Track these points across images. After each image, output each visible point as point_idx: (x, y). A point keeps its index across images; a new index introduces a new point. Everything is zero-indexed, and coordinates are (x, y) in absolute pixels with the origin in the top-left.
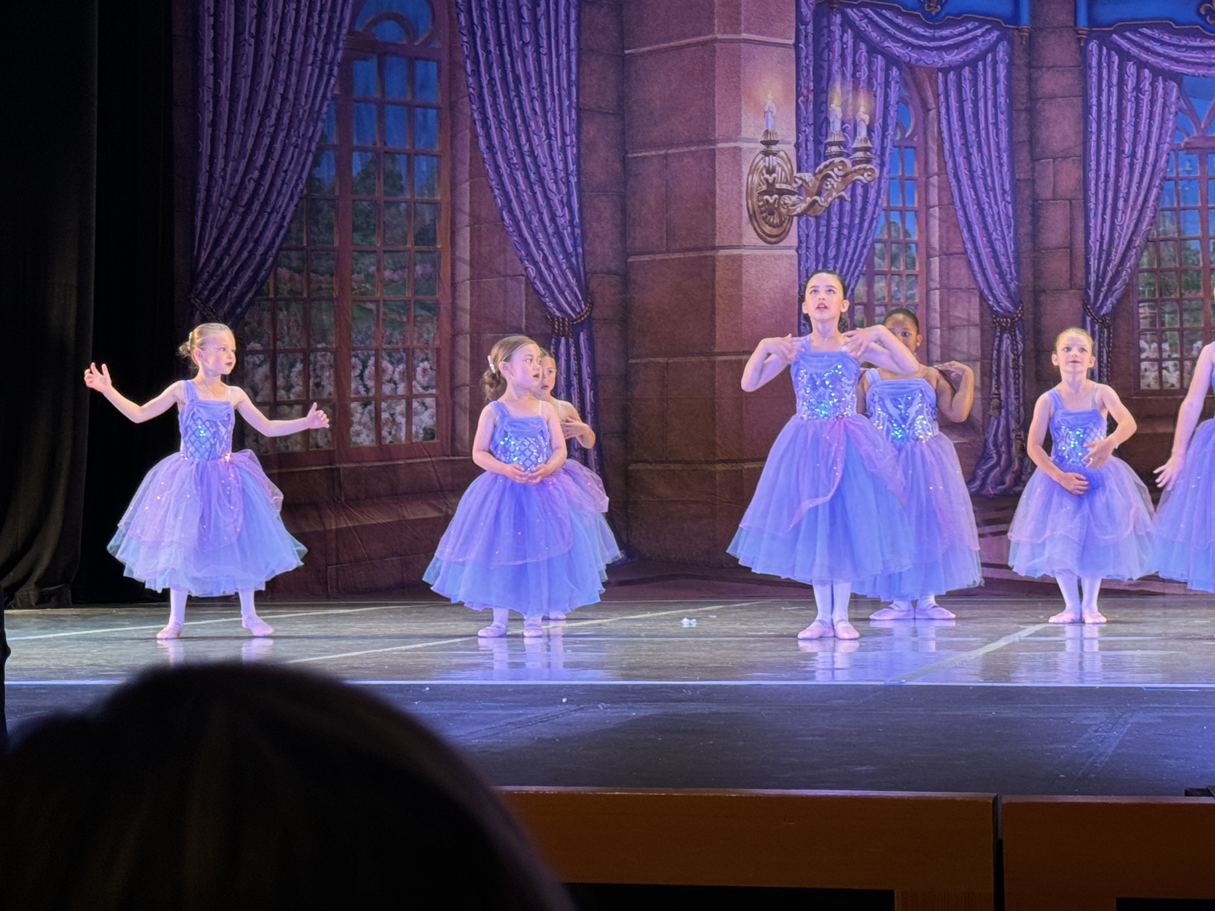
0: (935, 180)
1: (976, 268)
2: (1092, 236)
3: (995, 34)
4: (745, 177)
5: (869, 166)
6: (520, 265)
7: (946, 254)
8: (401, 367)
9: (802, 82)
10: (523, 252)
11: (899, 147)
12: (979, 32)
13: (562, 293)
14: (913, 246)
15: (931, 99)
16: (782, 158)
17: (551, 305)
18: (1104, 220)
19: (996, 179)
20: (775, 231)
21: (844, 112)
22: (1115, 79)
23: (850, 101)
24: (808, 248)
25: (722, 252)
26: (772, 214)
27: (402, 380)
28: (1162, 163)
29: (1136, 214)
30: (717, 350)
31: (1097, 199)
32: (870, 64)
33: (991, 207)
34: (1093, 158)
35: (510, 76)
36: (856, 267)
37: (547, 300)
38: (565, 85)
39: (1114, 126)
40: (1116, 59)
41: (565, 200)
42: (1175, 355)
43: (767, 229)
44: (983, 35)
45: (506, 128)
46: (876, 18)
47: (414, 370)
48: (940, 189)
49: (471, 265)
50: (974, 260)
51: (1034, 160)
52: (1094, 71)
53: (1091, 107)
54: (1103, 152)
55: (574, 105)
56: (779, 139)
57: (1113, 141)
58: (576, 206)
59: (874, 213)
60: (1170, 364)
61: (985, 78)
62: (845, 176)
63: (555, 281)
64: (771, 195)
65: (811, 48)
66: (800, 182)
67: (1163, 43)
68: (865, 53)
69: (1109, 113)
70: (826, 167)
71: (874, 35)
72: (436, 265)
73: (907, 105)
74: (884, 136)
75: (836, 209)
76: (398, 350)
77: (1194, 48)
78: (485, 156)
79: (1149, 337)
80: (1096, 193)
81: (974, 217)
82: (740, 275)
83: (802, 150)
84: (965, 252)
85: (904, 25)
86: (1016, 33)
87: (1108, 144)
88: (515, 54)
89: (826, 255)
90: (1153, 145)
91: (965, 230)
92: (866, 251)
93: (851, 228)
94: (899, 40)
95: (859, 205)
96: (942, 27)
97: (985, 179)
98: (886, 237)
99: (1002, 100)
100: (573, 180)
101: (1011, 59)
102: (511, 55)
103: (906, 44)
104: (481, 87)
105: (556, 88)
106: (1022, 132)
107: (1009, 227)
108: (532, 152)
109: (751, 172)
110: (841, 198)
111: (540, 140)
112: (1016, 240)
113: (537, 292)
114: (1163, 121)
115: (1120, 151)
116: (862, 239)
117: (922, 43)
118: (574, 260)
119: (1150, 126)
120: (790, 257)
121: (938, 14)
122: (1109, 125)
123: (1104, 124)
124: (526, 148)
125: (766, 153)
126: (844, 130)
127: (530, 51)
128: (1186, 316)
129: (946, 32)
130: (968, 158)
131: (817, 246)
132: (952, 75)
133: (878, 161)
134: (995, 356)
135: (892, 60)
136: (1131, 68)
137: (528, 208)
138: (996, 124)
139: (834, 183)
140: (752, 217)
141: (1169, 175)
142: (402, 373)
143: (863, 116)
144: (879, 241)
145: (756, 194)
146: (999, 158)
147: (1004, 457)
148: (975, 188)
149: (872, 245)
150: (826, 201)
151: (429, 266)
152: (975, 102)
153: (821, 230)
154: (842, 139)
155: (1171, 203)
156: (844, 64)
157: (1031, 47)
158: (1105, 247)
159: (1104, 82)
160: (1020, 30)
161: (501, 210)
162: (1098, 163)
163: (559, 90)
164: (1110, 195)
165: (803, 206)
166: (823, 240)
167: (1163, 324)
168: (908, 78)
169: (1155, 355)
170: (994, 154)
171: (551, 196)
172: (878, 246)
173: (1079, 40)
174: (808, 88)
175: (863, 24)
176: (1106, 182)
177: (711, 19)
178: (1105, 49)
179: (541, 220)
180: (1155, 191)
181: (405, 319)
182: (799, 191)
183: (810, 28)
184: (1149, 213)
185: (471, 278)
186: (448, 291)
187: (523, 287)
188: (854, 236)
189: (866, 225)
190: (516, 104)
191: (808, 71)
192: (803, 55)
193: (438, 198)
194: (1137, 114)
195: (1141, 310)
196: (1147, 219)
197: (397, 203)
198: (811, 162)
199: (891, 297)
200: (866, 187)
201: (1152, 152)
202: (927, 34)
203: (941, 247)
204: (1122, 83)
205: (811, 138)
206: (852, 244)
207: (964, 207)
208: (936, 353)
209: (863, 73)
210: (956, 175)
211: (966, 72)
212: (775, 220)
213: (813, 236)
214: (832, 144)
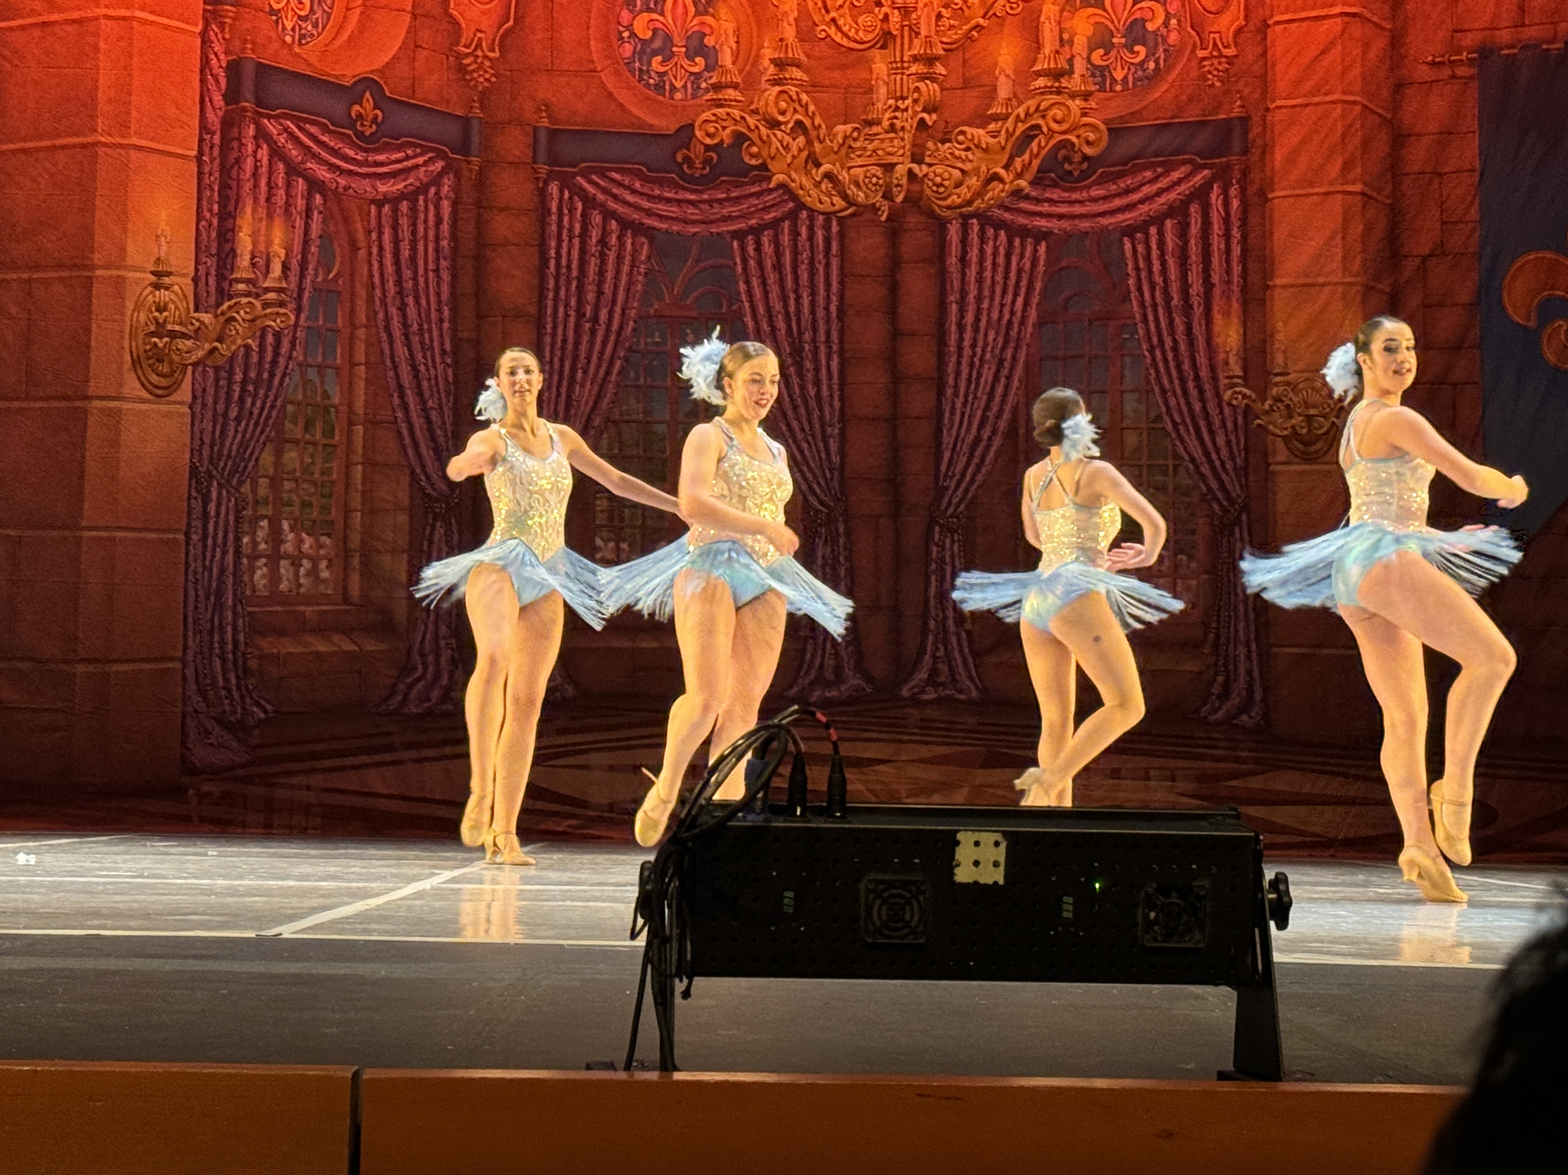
0: (361, 333)
1: (407, 441)
3: (440, 165)
4: (129, 313)
5: (282, 311)
7: (371, 422)
9: (204, 202)
11: (320, 290)
12: (420, 160)
14: (332, 410)
15: (360, 235)
16: (176, 294)
18: (559, 395)
19: (435, 337)
20: (163, 382)
21: (255, 243)
22: (577, 227)
23: (263, 232)
24: (204, 405)
25: (96, 403)
26: (160, 361)
28: (628, 330)
29: (596, 388)
30: (84, 524)
31: (552, 368)
32: (289, 185)
33: (428, 370)
34: (549, 319)
36: (262, 432)
39: (574, 283)
40: (580, 206)
43: (154, 378)
44: (425, 163)
46: (299, 133)
48: (368, 344)
50: (405, 432)
51: (480, 316)
52: (554, 217)
53: (549, 260)
54: (561, 314)
56: (173, 269)
57: (573, 302)
59: (286, 367)
61: (426, 216)
62: (253, 321)
64: (161, 338)
65: (218, 161)
66: (197, 324)
67: (634, 192)
68: (282, 175)
69: (569, 268)
70: (230, 308)
71: (294, 152)
73: (332, 241)
74: (302, 276)
75: (240, 359)
77: (668, 200)
79: (605, 535)
81: (407, 380)
82: (118, 433)
83: (201, 286)
84: (395, 422)
85: (332, 144)
86: (464, 165)
87: (567, 305)
89: (225, 415)
90: (618, 309)
91: (396, 395)
92: (274, 413)
93: (257, 383)
95: (269, 356)
96: (376, 151)
97: (422, 335)
98: (300, 397)
99: (445, 243)
101: (456, 193)
103: (333, 168)
106: (467, 283)
107: (448, 394)
109: (137, 308)
110: (247, 347)
114: (631, 283)
115: (580, 315)
116: (271, 397)
117: (352, 168)
119: (616, 286)
120: (181, 415)
121: (372, 134)
122: (569, 282)
123: (563, 280)
125: (157, 287)
126: (253, 265)
129: (381, 158)
130: (403, 308)
131: (215, 403)
132: (386, 209)
133: (292, 305)
134: (425, 547)
135: (315, 185)
136: (597, 218)
138: (437, 271)
139: (240, 327)
140: (136, 363)
141: (635, 347)
143: (279, 251)
144: (291, 402)
145: (141, 335)
146: (439, 311)
147: (431, 668)
148: (409, 346)
149: (283, 406)
150: (228, 349)
152: (413, 244)
153: (221, 383)
154: (252, 276)
155: (637, 378)
157: (481, 182)
159: (565, 232)
160: (469, 162)
162: (555, 326)
165: (200, 354)
166: (223, 397)
167: (622, 520)
168: (335, 208)
170: (433, 306)
172: (290, 408)
173: (538, 179)
174: (210, 210)
175: (282, 139)
176: (563, 349)
177: (92, 117)
178: (567, 195)
180: (618, 364)
182: (197, 335)
183: (217, 139)
184: (611, 388)
188: (262, 392)
189: (276, 381)
191: (212, 190)
192: (207, 169)
194: (601, 273)
195: (598, 502)
196: (608, 395)
198: (212, 300)
199: (304, 471)
200: (278, 335)
201: (617, 317)
202: (359, 157)
203: (366, 414)
204: (584, 234)
205: (213, 272)
206: (258, 404)
207: (395, 367)
208: (355, 541)
209: (280, 196)
210: (387, 329)
211: (404, 206)
212: (165, 368)
213: (211, 391)
214: (238, 281)
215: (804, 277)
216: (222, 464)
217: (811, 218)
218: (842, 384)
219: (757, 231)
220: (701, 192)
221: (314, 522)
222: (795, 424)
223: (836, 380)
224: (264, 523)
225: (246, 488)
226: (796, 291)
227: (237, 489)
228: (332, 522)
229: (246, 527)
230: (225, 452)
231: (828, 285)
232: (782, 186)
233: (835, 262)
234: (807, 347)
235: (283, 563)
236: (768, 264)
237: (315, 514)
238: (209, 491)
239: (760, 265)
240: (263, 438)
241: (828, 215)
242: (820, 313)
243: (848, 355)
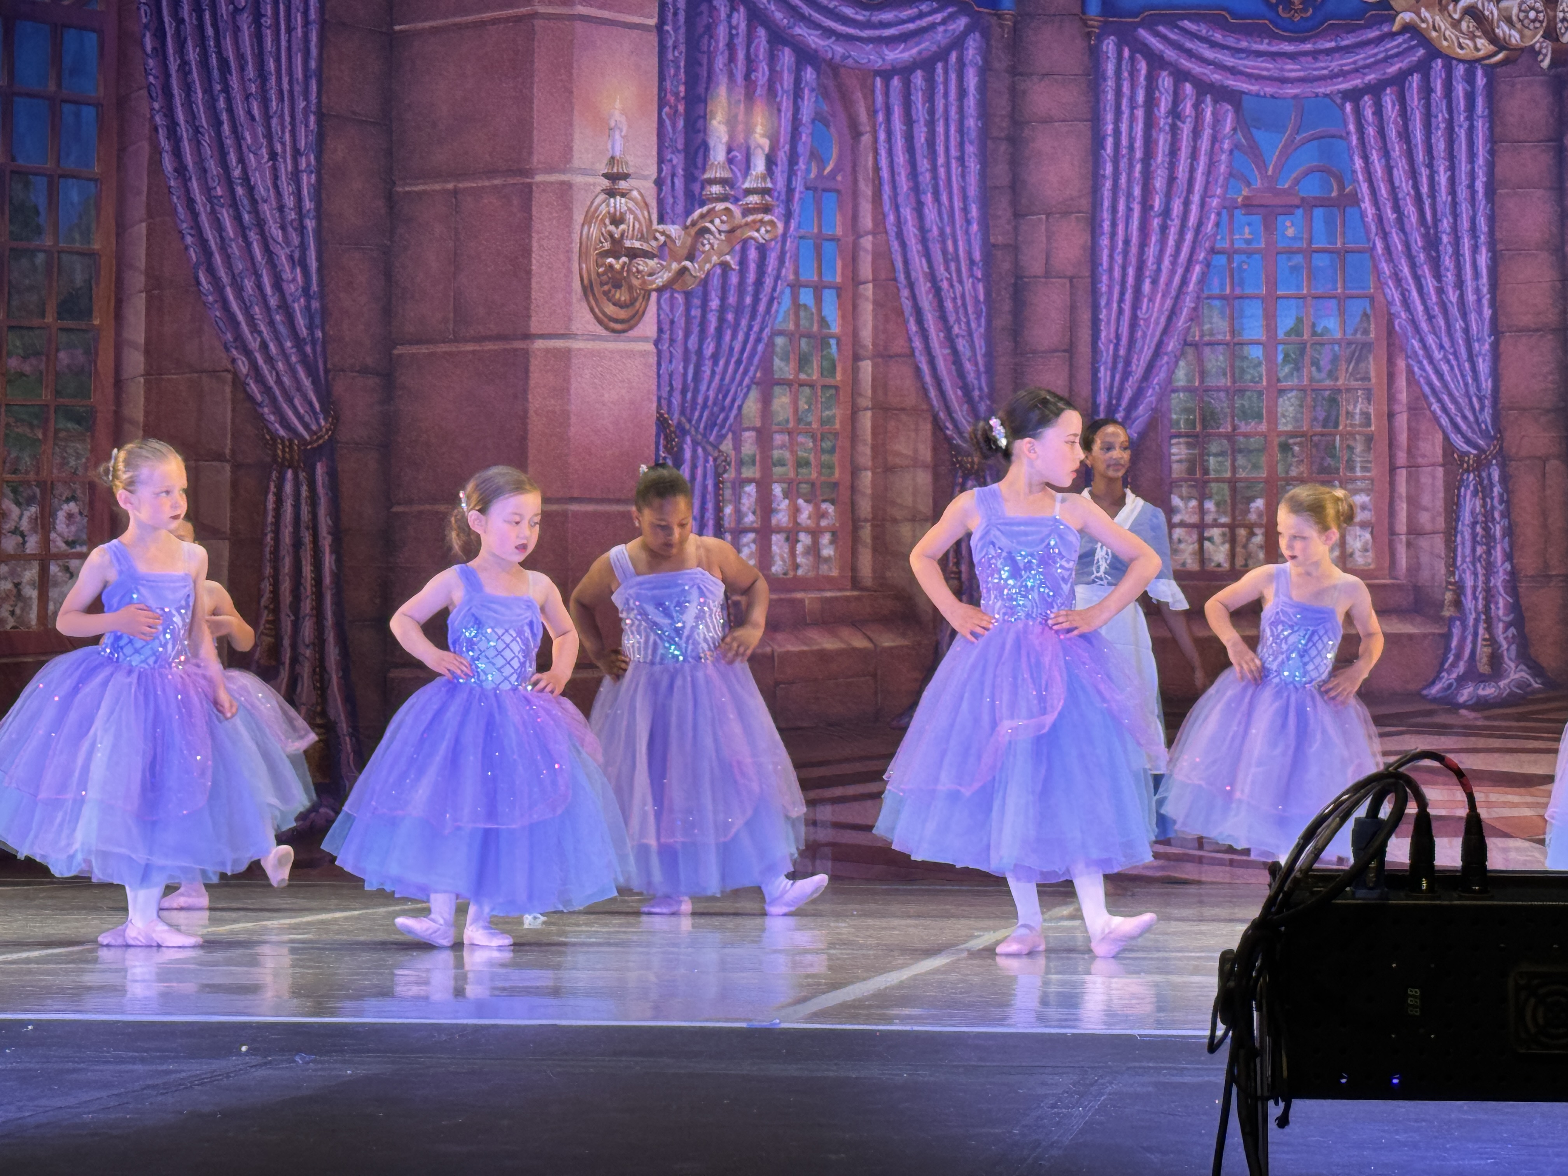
0: (867, 242)
1: (928, 379)
2: (1103, 335)
3: (962, 22)
4: (577, 228)
5: (767, 218)
6: (224, 355)
7: (882, 356)
8: (33, 509)
9: (668, 84)
10: (229, 337)
11: (815, 189)
12: (939, 17)
13: (290, 400)
14: (833, 342)
15: (863, 116)
16: (634, 200)
17: (272, 418)
18: (1121, 311)
19: (960, 243)
20: (622, 314)
21: (732, 133)
22: (1141, 97)
23: (741, 117)
24: (672, 341)
25: (539, 344)
26: (617, 286)
27: (34, 530)
28: (1209, 227)
29: (1169, 303)
31: (1111, 278)
32: (772, 59)
33: (952, 286)
34: (1106, 215)
35: (214, 61)
36: (745, 373)
37: (266, 410)
38: (300, 75)
39: (1138, 167)
40: (1143, 66)
41: (297, 255)
42: (1224, 520)
43: (610, 309)
44: (944, 22)
45: (206, 140)
47: (53, 515)
48: (875, 255)
49: (147, 353)
50: (925, 368)
51: (1018, 215)
52: (1110, 83)
53: (1104, 138)
54: (1122, 207)
55: (313, 108)
56: (631, 171)
57: (1137, 191)
58: (313, 265)
59: (774, 289)
60: (1215, 532)
61: (946, 88)
62: (731, 231)
63: (279, 381)
64: (617, 258)
65: (682, 30)
66: (662, 239)
67: (1213, 45)
68: (764, 44)
69: (1131, 148)
70: (702, 216)
71: (778, 15)
72: (92, 353)
73: (827, 125)
74: (791, 173)
75: (716, 282)
76: (28, 483)
77: (1259, 54)
78: (172, 183)
79: (1184, 491)
80: (1111, 269)
81: (926, 302)
82: (567, 380)
83: (666, 189)
84: (912, 354)
85: (825, 2)
86: (994, 20)
87: (1129, 195)
88: (221, 25)
89: (700, 352)
90: (1196, 198)
91: (912, 320)
92: (760, 348)
93: (739, 311)
94: (817, 26)
95: (751, 277)
96: (881, 7)
97: (943, 242)
98: (791, 327)
99: (971, 123)
100: (310, 224)
101: (986, 60)
102: (215, 25)
103: (829, 32)
104: (168, 76)
105: (285, 80)
106: (1001, 172)
107: (978, 318)
108: (246, 178)
109: (587, 221)
110: (725, 266)
111: (259, 162)
112: (989, 338)
113: (250, 398)
114: (1212, 164)
115: (1146, 207)
116: (756, 328)
117: (851, 31)
118: (308, 349)
119: (1192, 170)
120: (644, 354)
122: (1131, 166)
123: (1123, 164)
124: (237, 173)
125: (611, 193)
126: (730, 161)
127: (245, 21)
128: (1241, 460)
129: (888, 16)
130: (919, 209)
131: (686, 338)
132: (896, 82)
133: (779, 210)
135: (805, 56)
136: (1165, 81)
137: (239, 266)
138: (961, 159)
139: (714, 242)
140: (588, 289)
141: (1218, 246)
142: (34, 520)
143: (761, 140)
144: (781, 333)
145: (593, 254)
146: (965, 210)
149: (771, 338)
150: (701, 269)
151: (79, 352)
152: (931, 124)
153: (693, 312)
154: (728, 175)
155: (1222, 287)
156: (732, 59)
157: (1016, 43)
158: (1122, 352)
159: (1125, 102)
160: (1000, 17)
161: (196, 267)
162: (1114, 225)
163: (290, 83)
164: (1131, 271)
165: (666, 276)
166: (696, 330)
167: (1206, 471)
168: (831, 84)
169: (1194, 519)
171: (276, 249)
172: (780, 341)
173: (1089, 35)
174: (676, 95)
176: (1126, 253)
178: (1126, 53)
179: (259, 286)
180: (1198, 269)
181: (40, 436)
182: (660, 253)
183: (682, 1)
184: (1188, 303)
185: (147, 373)
186: (110, 391)
187: (228, 389)
188: (744, 323)
189: (762, 308)
190: (222, 104)
191: (678, 68)
192: (670, 43)
193: (96, 246)
194: (1173, 152)
195: (1174, 450)
196: (1185, 311)
197: (31, 253)
198: (680, 208)
199: (799, 420)
200: (762, 249)
201: (1194, 209)
202: (860, 17)
203: (875, 344)
204: (1151, 103)
205: (680, 172)
206: (741, 336)
207: (911, 285)
208: (865, 507)
209: (762, 74)
210: (900, 236)
211: (918, 78)
212: (622, 295)
213: (681, 322)
214: (712, 182)
215: (1440, 146)
216: (697, 414)
217: (1449, 70)
218: (1494, 286)
219: (1376, 90)
220: (1303, 41)
221: (813, 485)
222: (1431, 340)
223: (1484, 280)
224: (751, 489)
225: (727, 446)
226: (1430, 166)
227: (716, 447)
228: (835, 485)
229: (728, 493)
230: (700, 400)
231: (1472, 156)
232: (1408, 28)
233: (1481, 126)
234: (1445, 239)
235: (775, 538)
236: (1392, 133)
237: (814, 475)
238: (681, 449)
239: (1382, 133)
240: (747, 381)
241: (1471, 64)
242: (1463, 193)
243: (1500, 247)
